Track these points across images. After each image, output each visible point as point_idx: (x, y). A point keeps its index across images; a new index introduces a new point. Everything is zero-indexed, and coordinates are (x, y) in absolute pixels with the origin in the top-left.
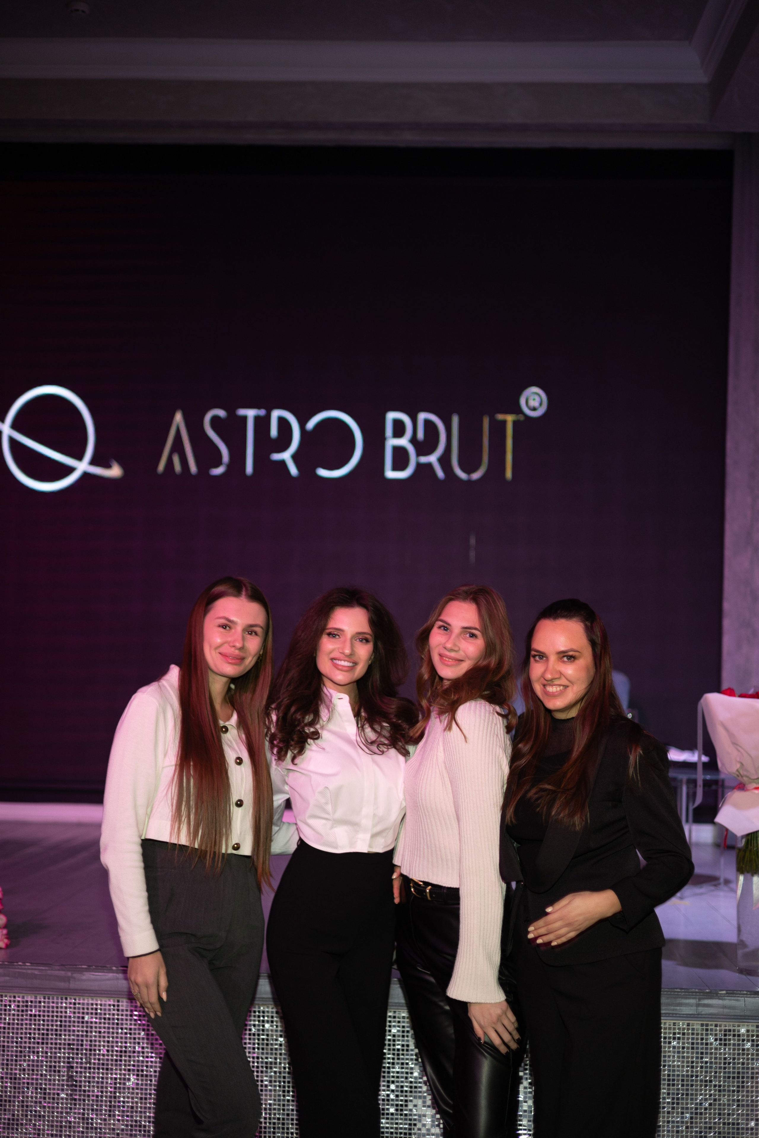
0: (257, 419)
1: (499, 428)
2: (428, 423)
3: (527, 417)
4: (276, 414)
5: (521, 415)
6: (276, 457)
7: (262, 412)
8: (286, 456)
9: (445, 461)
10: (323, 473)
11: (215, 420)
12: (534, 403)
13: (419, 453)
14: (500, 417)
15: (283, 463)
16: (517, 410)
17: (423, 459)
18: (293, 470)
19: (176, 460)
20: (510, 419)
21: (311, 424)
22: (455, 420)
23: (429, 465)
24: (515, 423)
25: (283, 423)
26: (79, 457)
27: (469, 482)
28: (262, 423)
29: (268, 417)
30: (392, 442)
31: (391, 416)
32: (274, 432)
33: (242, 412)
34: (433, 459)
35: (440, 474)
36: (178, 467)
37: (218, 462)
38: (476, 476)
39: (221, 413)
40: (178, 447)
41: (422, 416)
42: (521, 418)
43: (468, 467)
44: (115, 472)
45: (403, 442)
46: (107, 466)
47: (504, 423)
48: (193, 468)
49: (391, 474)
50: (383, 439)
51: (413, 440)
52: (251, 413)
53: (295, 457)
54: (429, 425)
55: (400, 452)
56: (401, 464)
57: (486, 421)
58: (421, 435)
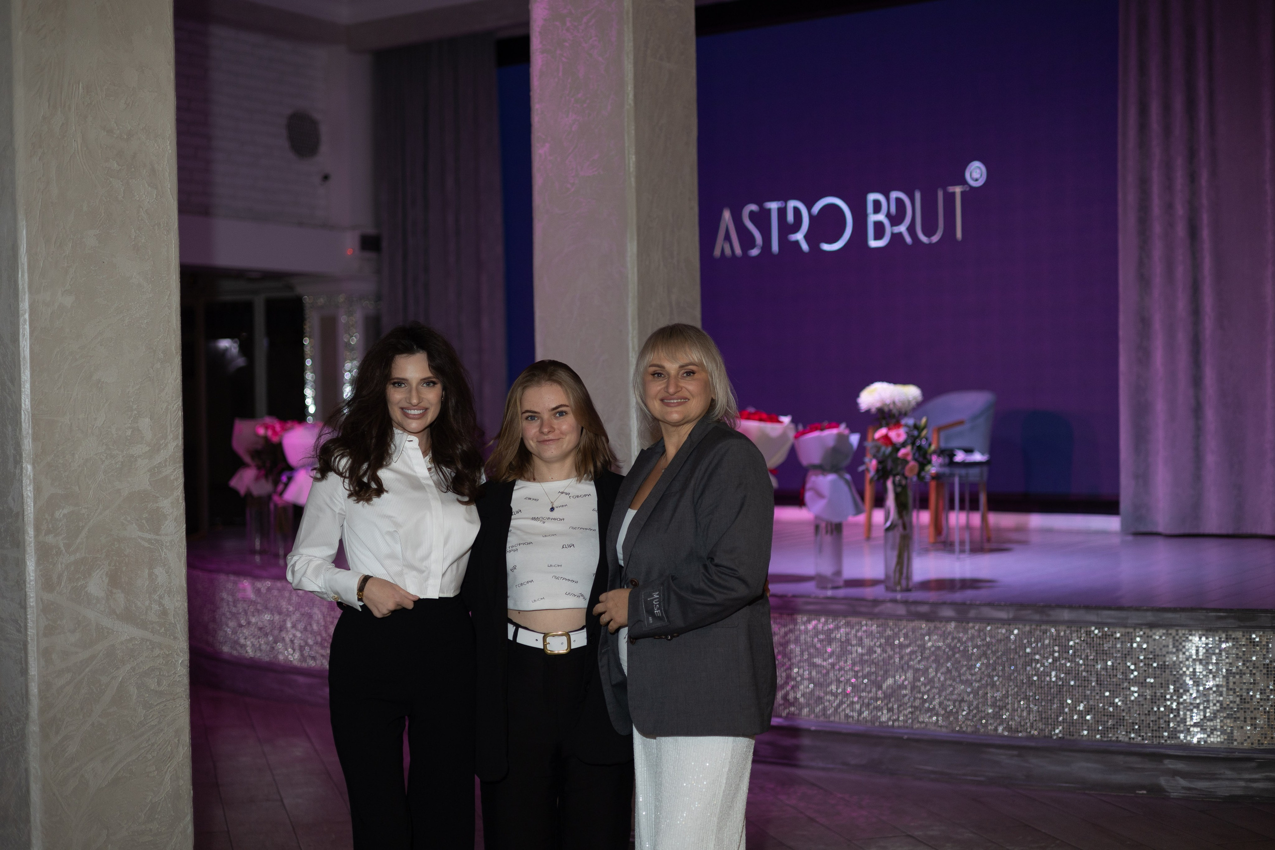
3: (972, 188)
5: (966, 186)
8: (799, 236)
9: (911, 229)
10: (826, 247)
15: (797, 243)
16: (963, 182)
18: (805, 247)
20: (958, 190)
22: (918, 196)
23: (900, 234)
24: (963, 193)
25: (797, 211)
27: (930, 244)
28: (782, 212)
30: (873, 218)
31: (872, 197)
32: (790, 218)
34: (902, 229)
37: (753, 245)
38: (935, 239)
41: (894, 195)
43: (929, 233)
47: (953, 194)
49: (873, 244)
51: (888, 215)
52: (774, 206)
53: (806, 237)
54: (899, 201)
55: (879, 226)
56: (879, 235)
57: (940, 194)
58: (893, 210)
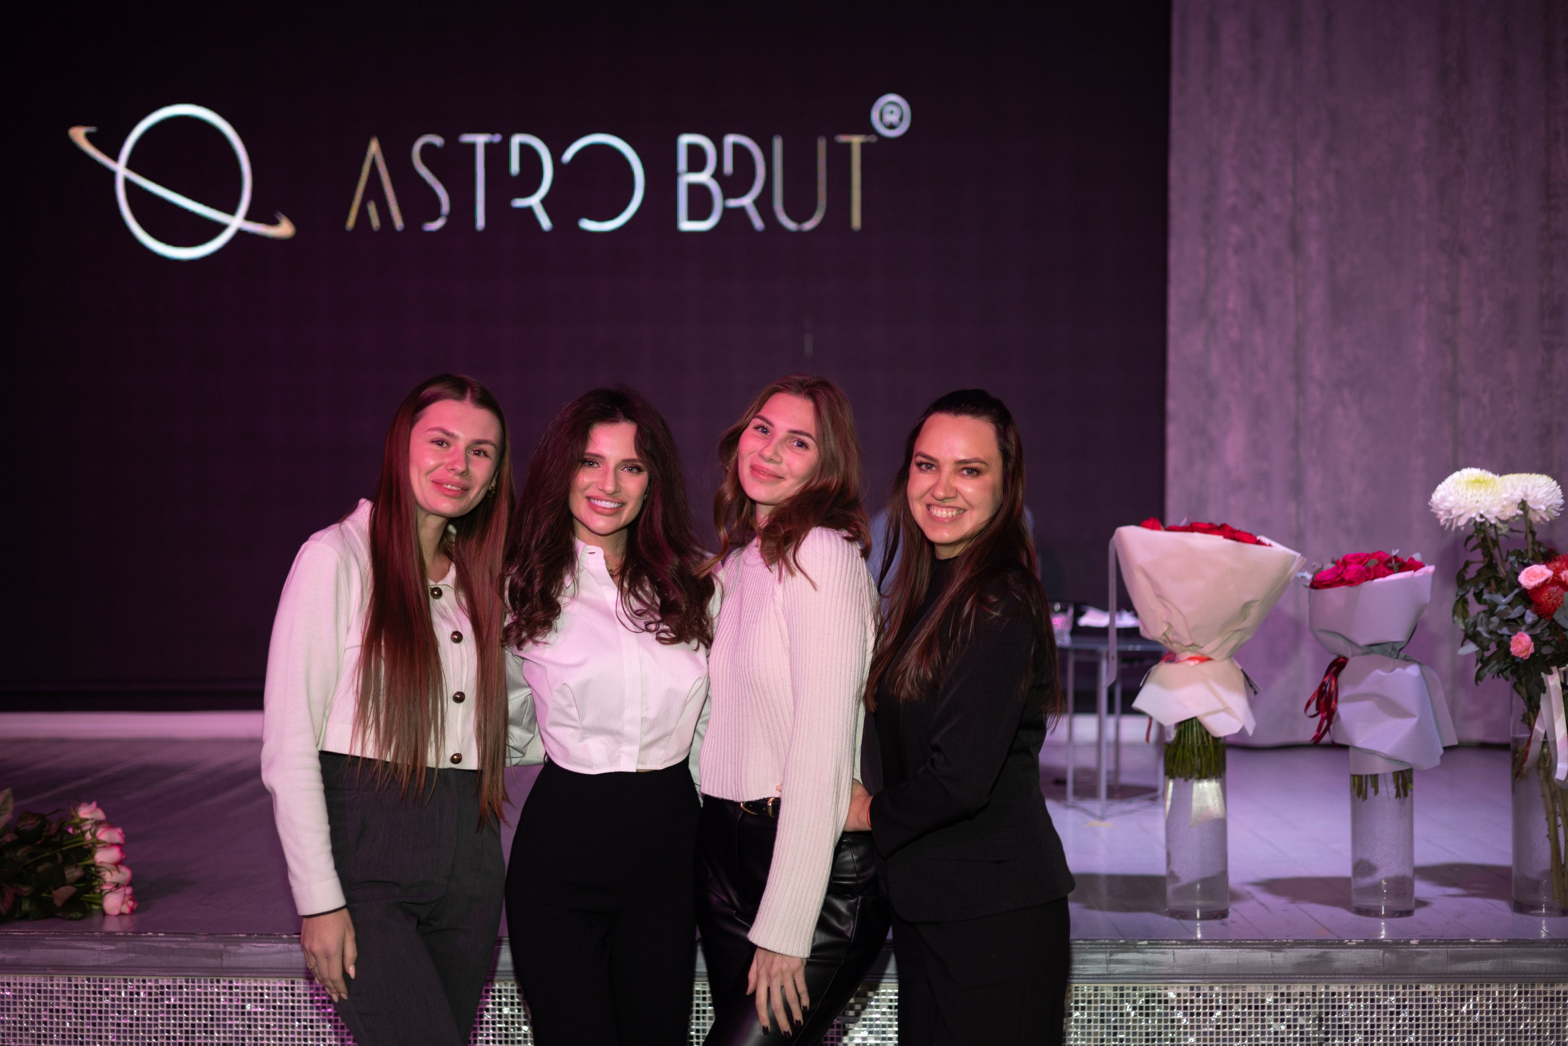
0: (488, 146)
1: (840, 156)
2: (738, 148)
3: (882, 138)
4: (517, 140)
5: (872, 136)
6: (519, 203)
7: (497, 138)
8: (534, 201)
9: (764, 203)
10: (589, 225)
11: (427, 149)
12: (892, 118)
13: (727, 195)
14: (843, 139)
15: (529, 213)
16: (867, 128)
17: (733, 203)
18: (546, 223)
19: (372, 209)
20: (856, 140)
21: (568, 156)
22: (778, 144)
23: (742, 210)
24: (864, 146)
25: (527, 152)
26: (232, 210)
27: (799, 233)
28: (497, 155)
29: (505, 145)
30: (687, 178)
31: (685, 140)
32: (515, 167)
33: (467, 138)
34: (747, 201)
35: (758, 223)
36: (375, 222)
37: (435, 214)
38: (809, 225)
39: (437, 141)
40: (374, 190)
41: (730, 139)
42: (873, 139)
43: (799, 213)
44: (284, 229)
45: (704, 177)
46: (274, 222)
47: (848, 146)
48: (399, 223)
49: (686, 225)
50: (674, 175)
51: (718, 175)
52: (480, 140)
53: (544, 202)
54: (741, 154)
55: (698, 193)
56: (700, 211)
57: (822, 145)
58: (728, 168)
